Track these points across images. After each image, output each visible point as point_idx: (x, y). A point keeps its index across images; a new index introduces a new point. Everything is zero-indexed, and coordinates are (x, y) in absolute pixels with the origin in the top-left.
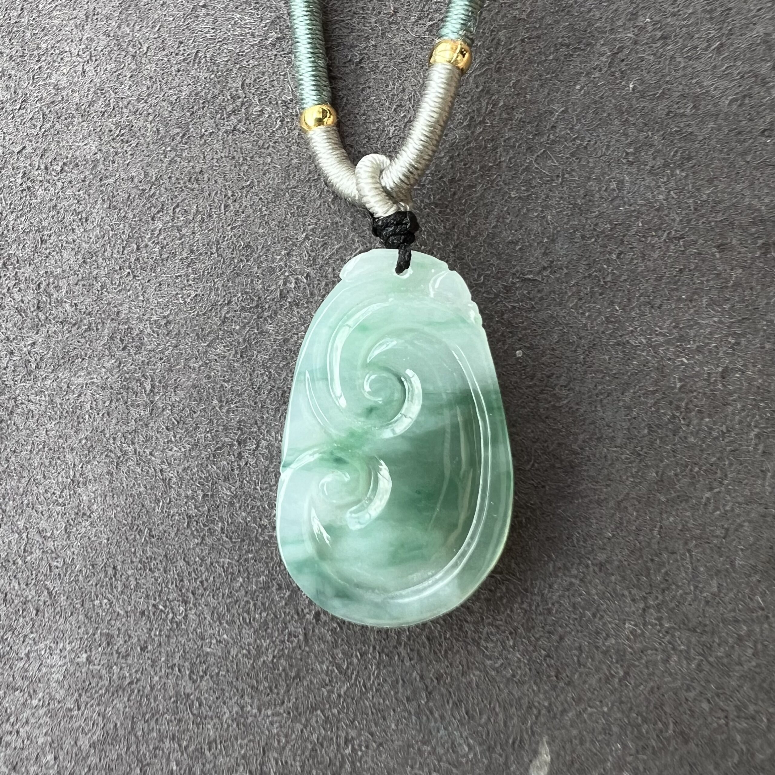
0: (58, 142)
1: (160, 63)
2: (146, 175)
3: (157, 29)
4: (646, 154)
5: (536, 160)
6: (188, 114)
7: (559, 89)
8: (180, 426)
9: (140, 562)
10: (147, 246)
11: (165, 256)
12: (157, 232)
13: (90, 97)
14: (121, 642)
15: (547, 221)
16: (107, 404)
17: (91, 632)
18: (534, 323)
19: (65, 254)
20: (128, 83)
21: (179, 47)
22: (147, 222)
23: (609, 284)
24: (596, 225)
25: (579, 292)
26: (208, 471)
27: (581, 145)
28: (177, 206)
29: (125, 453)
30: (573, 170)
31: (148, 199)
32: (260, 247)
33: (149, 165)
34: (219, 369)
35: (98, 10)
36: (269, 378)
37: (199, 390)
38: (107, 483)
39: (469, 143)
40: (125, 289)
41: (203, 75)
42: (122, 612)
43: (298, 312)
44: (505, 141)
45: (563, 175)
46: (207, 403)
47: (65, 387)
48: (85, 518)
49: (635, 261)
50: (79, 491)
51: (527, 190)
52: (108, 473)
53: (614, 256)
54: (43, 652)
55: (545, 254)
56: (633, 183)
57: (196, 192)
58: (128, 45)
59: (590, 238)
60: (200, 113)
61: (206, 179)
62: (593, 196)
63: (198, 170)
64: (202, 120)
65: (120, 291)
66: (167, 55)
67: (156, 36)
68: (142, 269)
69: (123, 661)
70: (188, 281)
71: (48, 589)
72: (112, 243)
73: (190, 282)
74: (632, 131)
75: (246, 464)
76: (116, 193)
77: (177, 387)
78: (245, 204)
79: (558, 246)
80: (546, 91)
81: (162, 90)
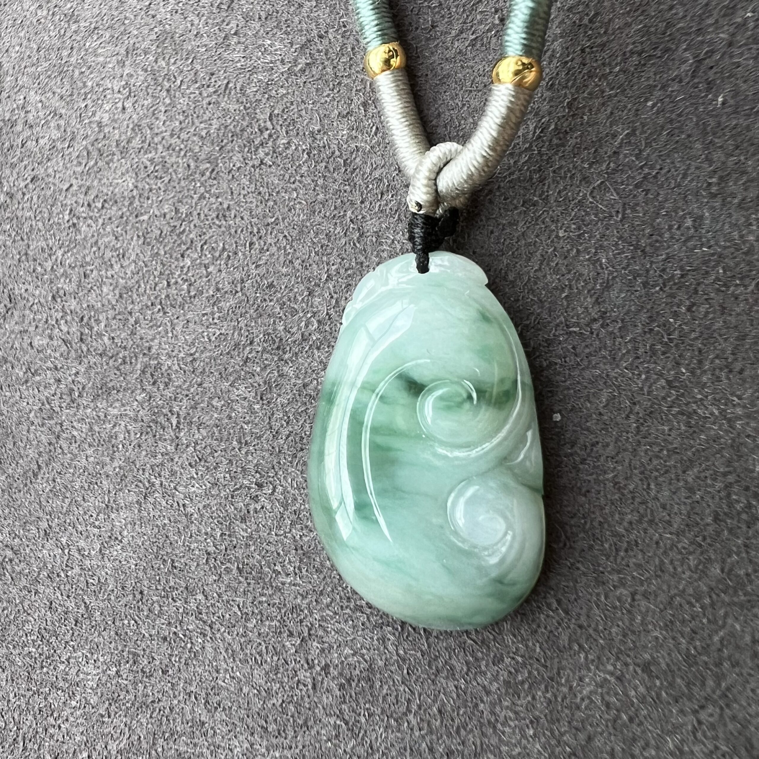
0: (100, 180)
1: (192, 96)
2: (177, 211)
3: (190, 61)
4: (735, 184)
5: (592, 192)
6: (217, 148)
7: (625, 107)
8: (202, 463)
9: (164, 589)
10: (176, 283)
11: (192, 294)
12: (185, 270)
13: (129, 134)
14: (146, 662)
15: (601, 265)
16: (138, 436)
17: (120, 648)
18: (578, 383)
19: (105, 289)
20: (163, 117)
21: (210, 79)
22: (177, 259)
23: (675, 342)
24: (664, 270)
25: (636, 349)
26: (227, 511)
27: (649, 174)
28: (205, 243)
29: (153, 485)
30: (637, 205)
31: (178, 236)
32: (283, 287)
33: (180, 201)
34: (240, 410)
35: (137, 45)
36: (288, 423)
37: (221, 430)
38: (136, 511)
39: (512, 174)
40: (155, 325)
41: (232, 107)
42: (147, 635)
43: (319, 357)
44: (554, 172)
45: (624, 210)
46: (228, 443)
47: (102, 417)
48: (117, 542)
49: (711, 316)
50: (113, 516)
51: (579, 228)
52: (137, 502)
53: (683, 309)
54: (80, 660)
55: (597, 302)
56: (715, 220)
57: (223, 229)
58: (163, 79)
59: (654, 286)
60: (229, 147)
61: (233, 216)
62: (661, 235)
63: (225, 206)
64: (231, 154)
65: (152, 327)
66: (199, 88)
67: (189, 68)
68: (172, 305)
69: (147, 680)
70: (213, 319)
71: (85, 603)
72: (146, 280)
73: (216, 321)
74: (718, 156)
75: (262, 508)
76: (149, 230)
77: (200, 425)
78: (269, 241)
79: (613, 294)
80: (609, 110)
81: (193, 123)
